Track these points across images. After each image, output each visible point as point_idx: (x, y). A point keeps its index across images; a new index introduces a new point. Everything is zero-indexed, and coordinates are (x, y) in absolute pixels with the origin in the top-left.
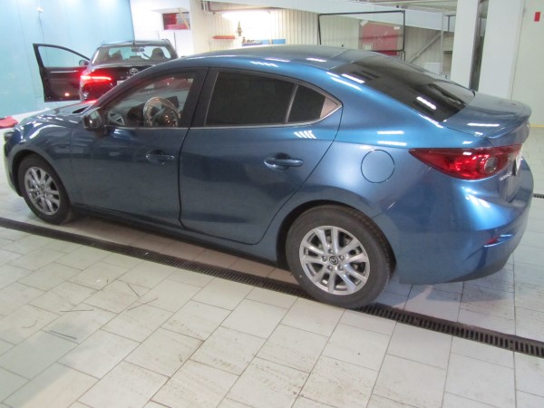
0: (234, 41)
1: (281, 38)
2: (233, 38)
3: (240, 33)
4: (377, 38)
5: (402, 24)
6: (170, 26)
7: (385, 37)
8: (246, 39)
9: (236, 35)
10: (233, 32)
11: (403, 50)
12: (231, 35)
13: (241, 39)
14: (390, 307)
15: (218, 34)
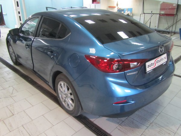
0: (115, 8)
1: (131, 8)
2: (115, 7)
3: (117, 5)
4: (166, 9)
5: (177, 3)
6: (94, 2)
7: (169, 9)
8: (119, 8)
9: (116, 6)
10: (115, 5)
11: (176, 14)
12: (114, 6)
13: (117, 8)
14: (88, 119)
15: (110, 6)
